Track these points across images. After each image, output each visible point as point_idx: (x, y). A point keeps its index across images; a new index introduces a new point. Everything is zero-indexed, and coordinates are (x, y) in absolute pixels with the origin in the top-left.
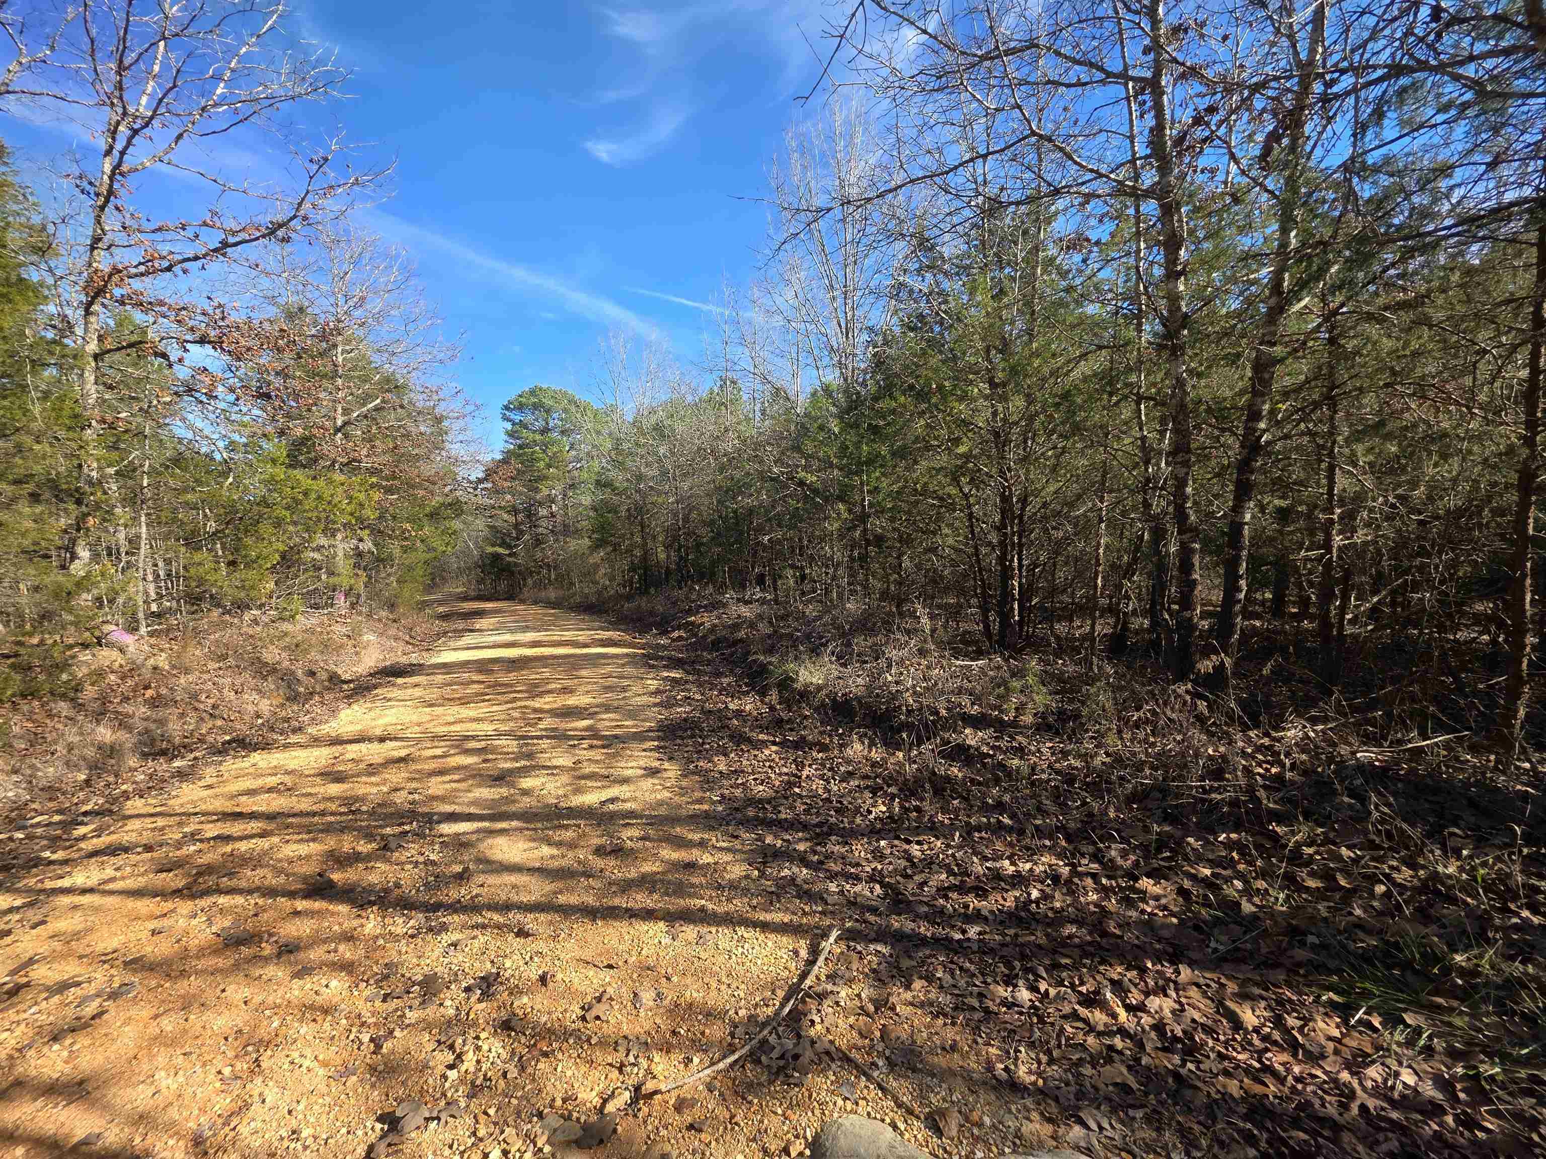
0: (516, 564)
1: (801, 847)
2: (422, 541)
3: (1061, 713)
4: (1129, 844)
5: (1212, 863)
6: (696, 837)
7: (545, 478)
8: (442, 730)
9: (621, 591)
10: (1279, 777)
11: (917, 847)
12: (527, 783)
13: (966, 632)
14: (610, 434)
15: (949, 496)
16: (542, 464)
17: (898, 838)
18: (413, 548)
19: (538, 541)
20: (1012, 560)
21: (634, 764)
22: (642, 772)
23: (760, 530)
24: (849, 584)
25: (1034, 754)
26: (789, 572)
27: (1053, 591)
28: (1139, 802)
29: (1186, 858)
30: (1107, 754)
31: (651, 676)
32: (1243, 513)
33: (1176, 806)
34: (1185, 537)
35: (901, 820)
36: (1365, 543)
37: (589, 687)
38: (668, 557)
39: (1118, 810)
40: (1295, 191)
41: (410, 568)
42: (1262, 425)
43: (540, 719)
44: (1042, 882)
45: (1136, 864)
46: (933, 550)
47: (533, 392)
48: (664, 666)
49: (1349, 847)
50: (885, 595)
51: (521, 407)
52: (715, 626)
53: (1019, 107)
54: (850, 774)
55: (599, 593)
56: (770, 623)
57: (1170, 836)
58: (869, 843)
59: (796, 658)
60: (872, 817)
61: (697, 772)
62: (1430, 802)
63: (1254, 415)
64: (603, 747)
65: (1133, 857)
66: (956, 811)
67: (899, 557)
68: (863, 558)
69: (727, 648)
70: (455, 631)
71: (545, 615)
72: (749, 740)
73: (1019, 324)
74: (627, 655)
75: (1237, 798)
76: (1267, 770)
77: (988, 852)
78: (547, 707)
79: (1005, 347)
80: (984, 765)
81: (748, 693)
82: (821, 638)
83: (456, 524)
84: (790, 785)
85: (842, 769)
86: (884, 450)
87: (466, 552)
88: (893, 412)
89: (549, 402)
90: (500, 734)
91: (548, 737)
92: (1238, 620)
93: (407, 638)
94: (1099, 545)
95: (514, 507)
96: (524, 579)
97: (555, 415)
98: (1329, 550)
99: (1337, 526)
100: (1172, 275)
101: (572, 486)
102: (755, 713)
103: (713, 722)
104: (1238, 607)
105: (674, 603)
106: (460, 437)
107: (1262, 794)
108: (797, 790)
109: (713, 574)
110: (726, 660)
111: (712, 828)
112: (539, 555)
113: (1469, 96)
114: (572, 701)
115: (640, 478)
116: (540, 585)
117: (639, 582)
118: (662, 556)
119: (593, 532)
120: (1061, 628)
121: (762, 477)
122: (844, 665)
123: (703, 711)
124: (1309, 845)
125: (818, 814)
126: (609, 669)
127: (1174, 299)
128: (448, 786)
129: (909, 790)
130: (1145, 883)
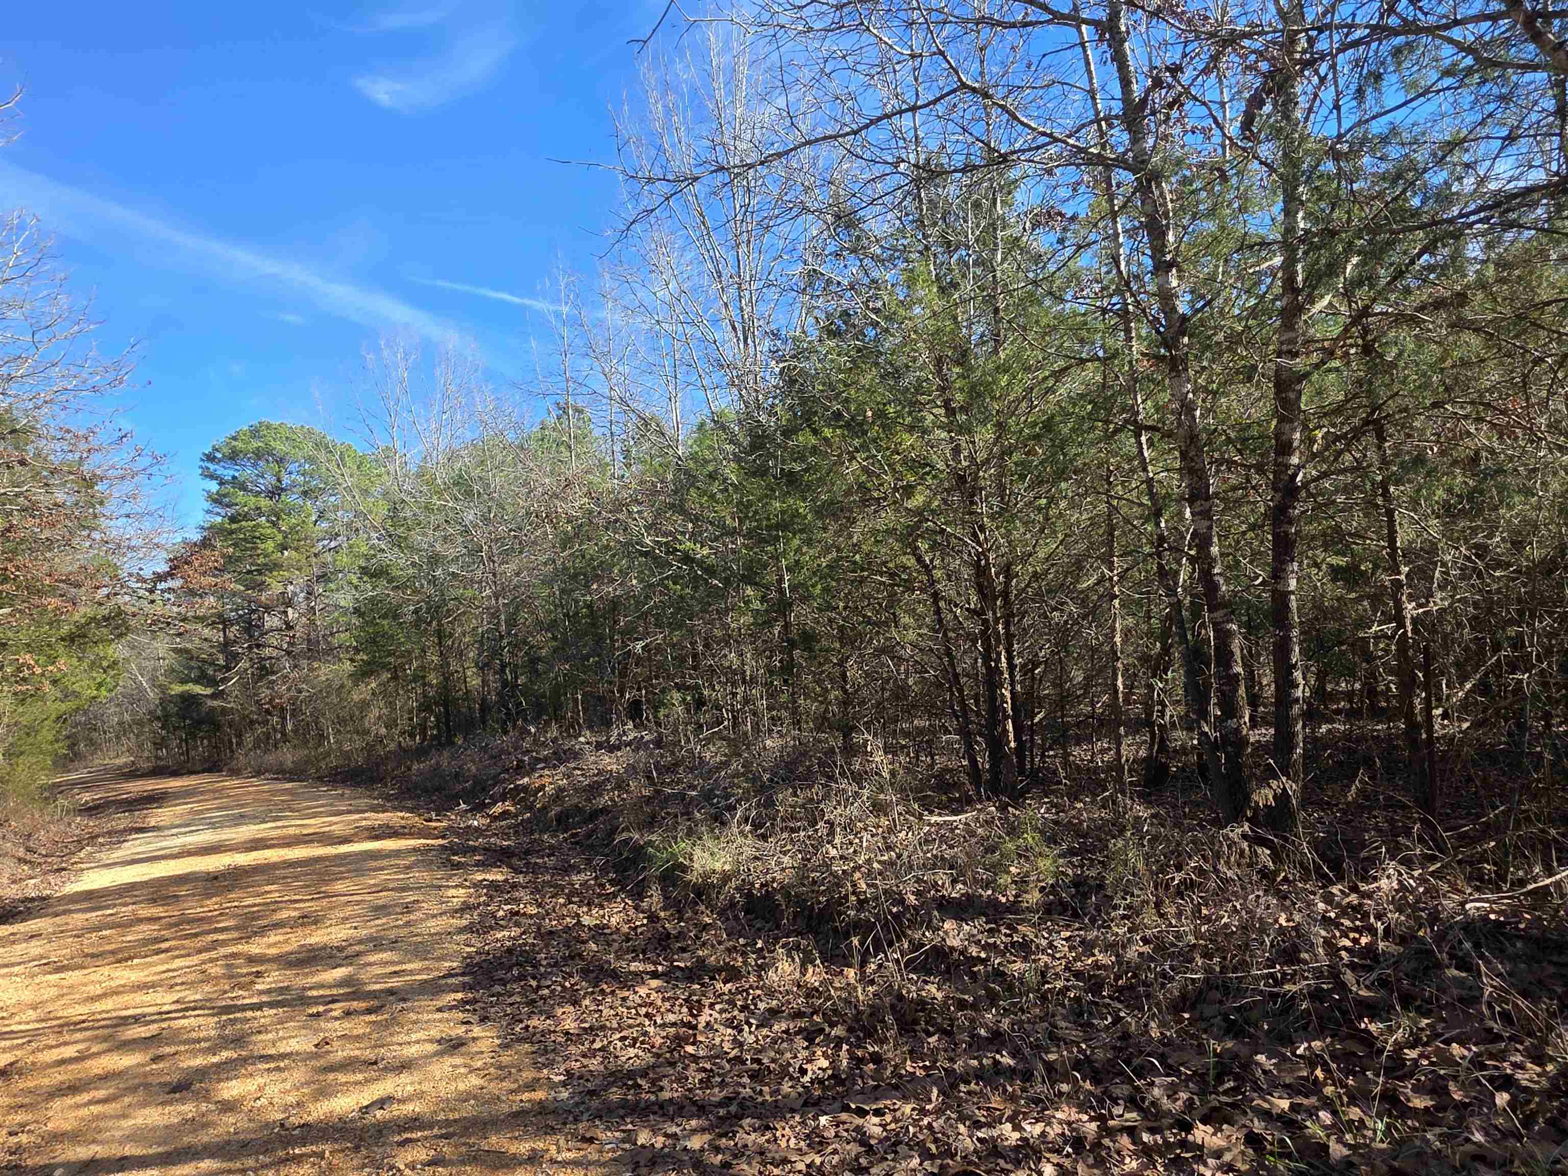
0: (224, 711)
1: (695, 1143)
2: (55, 682)
3: (1078, 883)
4: (1178, 1074)
5: (1291, 1090)
6: (523, 1148)
7: (277, 566)
8: (79, 1011)
9: (407, 742)
10: (1370, 950)
11: (876, 1120)
12: (231, 1089)
13: (946, 770)
14: (385, 494)
15: (905, 568)
16: (270, 545)
17: (846, 1108)
18: (37, 695)
19: (264, 671)
20: (998, 660)
21: (421, 1035)
22: (431, 1048)
23: (629, 633)
24: (770, 708)
25: (1044, 951)
26: (676, 696)
27: (1063, 700)
28: (1191, 1009)
29: (1257, 1088)
30: (1146, 941)
31: (456, 881)
32: (1286, 579)
33: (1238, 1010)
34: (1219, 614)
35: (851, 1077)
36: (1442, 611)
37: (348, 911)
38: (485, 682)
39: (1162, 1025)
40: (1294, 164)
41: (31, 730)
42: (1295, 460)
43: (258, 974)
44: (1059, 1151)
45: (1190, 1103)
46: (888, 650)
47: (255, 432)
48: (478, 864)
49: (1462, 1044)
50: (823, 722)
51: (233, 456)
52: (561, 790)
53: (941, 53)
54: (774, 1013)
55: (370, 748)
56: (649, 778)
57: (1235, 1056)
58: (803, 1123)
59: (690, 833)
60: (806, 1079)
61: (528, 1037)
62: (1555, 964)
63: (1285, 448)
64: (369, 1011)
65: (1184, 1096)
66: (934, 1052)
67: (842, 663)
68: (788, 668)
69: (579, 825)
70: (110, 833)
71: (274, 793)
72: (614, 975)
73: (979, 329)
74: (415, 850)
75: (1319, 989)
76: (1356, 941)
77: (981, 1116)
78: (273, 951)
79: (963, 357)
80: (974, 976)
81: (615, 895)
82: (727, 797)
83: (118, 650)
84: (679, 1041)
85: (762, 1006)
86: (803, 507)
87: (135, 697)
88: (814, 450)
89: (280, 447)
90: (186, 1009)
91: (271, 1005)
92: (1299, 727)
93: (21, 852)
94: (1113, 629)
95: (220, 615)
96: (239, 736)
97: (293, 467)
98: (1401, 625)
99: (1406, 591)
100: (1162, 267)
101: (323, 578)
102: (625, 929)
103: (556, 950)
104: (1296, 709)
105: (496, 758)
106: (127, 508)
107: (1349, 977)
108: (690, 1049)
109: (558, 707)
110: (576, 843)
111: (551, 1130)
112: (265, 693)
113: (1469, 61)
114: (317, 937)
115: (435, 560)
116: (266, 743)
117: (437, 726)
118: (475, 682)
119: (357, 650)
120: (1079, 754)
121: (630, 549)
122: (764, 838)
123: (539, 934)
124: (1413, 1047)
125: (723, 1085)
126: (383, 876)
127: (1166, 297)
128: (84, 1112)
129: (863, 1028)
130: (1202, 1133)
